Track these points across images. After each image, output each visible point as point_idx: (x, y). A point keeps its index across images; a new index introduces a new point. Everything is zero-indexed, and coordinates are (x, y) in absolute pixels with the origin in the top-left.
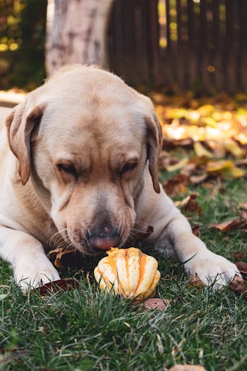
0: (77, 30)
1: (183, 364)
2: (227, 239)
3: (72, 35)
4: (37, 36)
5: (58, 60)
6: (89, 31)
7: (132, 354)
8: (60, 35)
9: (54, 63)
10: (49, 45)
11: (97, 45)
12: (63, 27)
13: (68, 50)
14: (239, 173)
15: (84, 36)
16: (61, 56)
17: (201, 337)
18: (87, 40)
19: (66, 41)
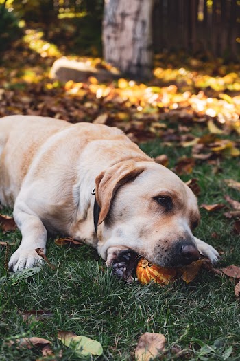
0: (128, 11)
1: (152, 332)
2: (211, 218)
3: (124, 15)
4: (98, 8)
5: (112, 35)
6: (138, 12)
7: (122, 318)
8: (114, 15)
9: (109, 38)
10: (105, 22)
11: (144, 23)
12: (117, 8)
13: (120, 27)
14: (236, 152)
15: (134, 16)
16: (114, 32)
17: (171, 308)
18: (136, 20)
19: (119, 19)
